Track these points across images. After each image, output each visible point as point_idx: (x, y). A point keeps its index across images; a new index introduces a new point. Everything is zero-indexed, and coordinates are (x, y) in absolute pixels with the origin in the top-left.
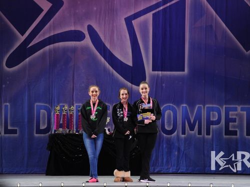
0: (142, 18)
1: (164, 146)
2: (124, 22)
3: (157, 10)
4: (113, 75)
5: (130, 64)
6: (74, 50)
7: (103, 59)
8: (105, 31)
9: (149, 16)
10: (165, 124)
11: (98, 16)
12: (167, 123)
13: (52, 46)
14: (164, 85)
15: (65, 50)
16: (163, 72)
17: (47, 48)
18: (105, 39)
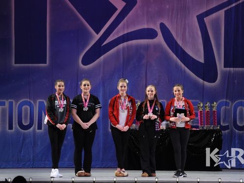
0: (214, 15)
1: (237, 142)
2: (196, 20)
3: (229, 7)
4: (185, 72)
5: (202, 60)
6: (147, 47)
7: (175, 56)
8: (177, 28)
9: (222, 13)
10: (238, 120)
11: (170, 14)
12: (239, 119)
13: (125, 44)
14: (236, 81)
15: (138, 48)
16: (235, 69)
17: (121, 46)
18: (177, 36)
